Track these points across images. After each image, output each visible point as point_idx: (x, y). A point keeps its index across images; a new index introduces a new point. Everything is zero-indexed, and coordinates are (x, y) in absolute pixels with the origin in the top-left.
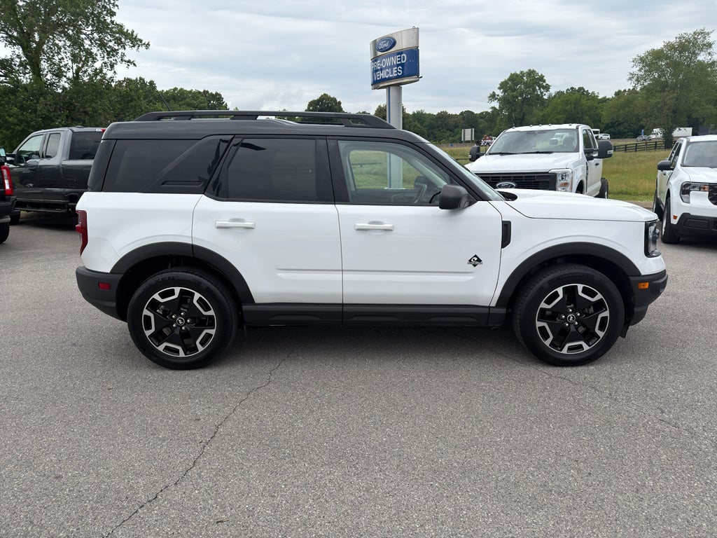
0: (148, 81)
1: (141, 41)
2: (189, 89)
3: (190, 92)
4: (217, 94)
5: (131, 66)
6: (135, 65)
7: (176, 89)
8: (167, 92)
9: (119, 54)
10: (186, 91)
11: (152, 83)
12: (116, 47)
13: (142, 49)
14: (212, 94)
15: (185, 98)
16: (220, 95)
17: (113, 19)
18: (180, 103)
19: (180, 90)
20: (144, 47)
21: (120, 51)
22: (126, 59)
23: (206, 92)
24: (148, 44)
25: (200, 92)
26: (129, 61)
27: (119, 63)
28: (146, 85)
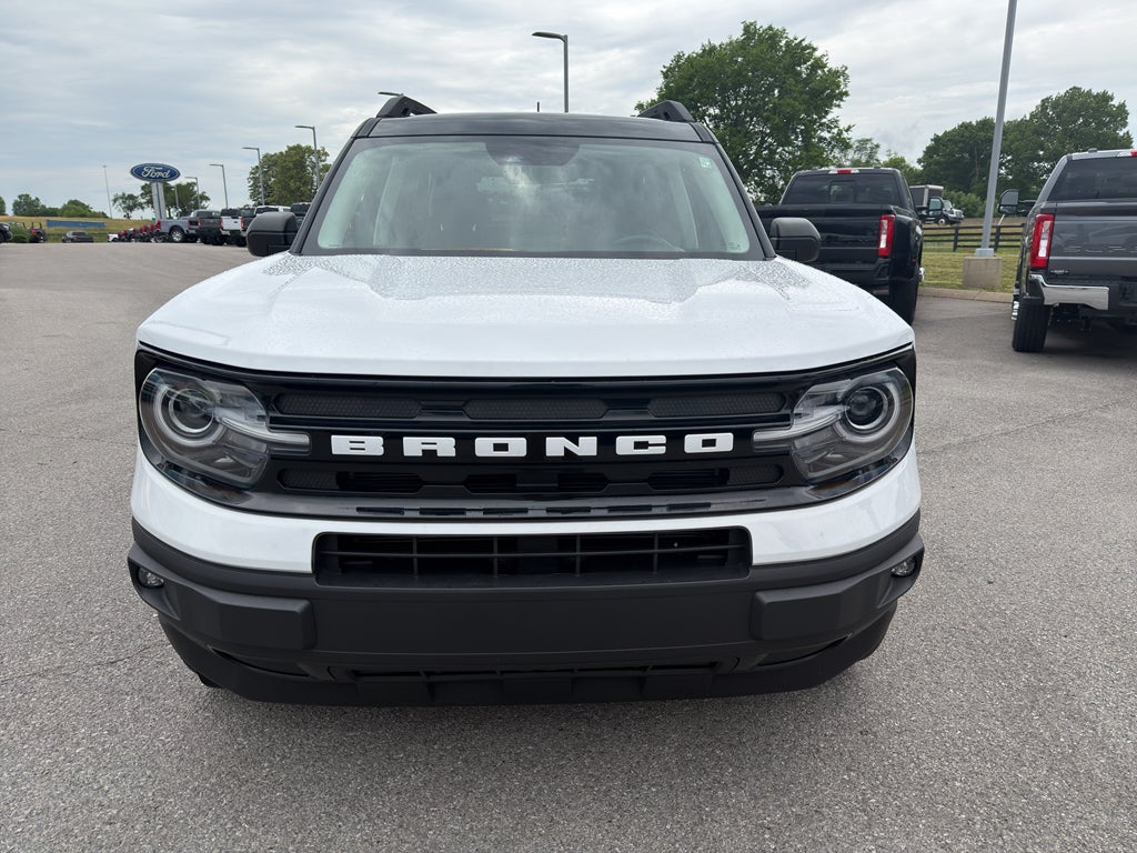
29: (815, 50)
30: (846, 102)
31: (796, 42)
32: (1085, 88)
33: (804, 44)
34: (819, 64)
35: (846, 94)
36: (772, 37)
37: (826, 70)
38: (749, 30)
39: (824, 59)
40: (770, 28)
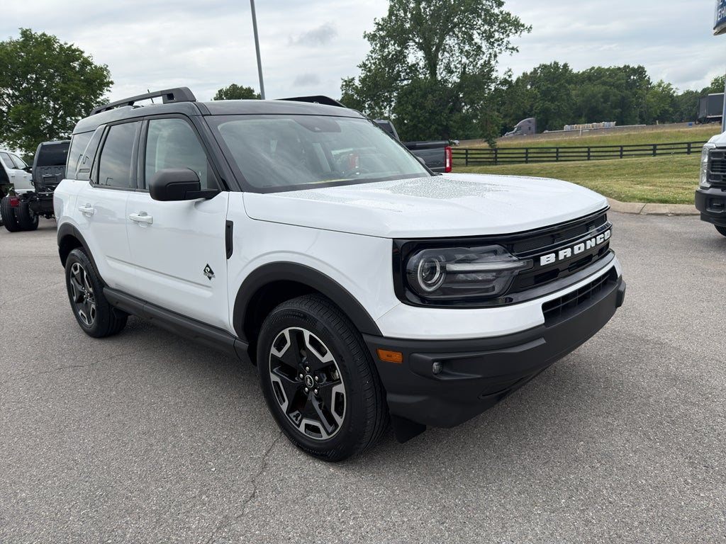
0: (562, 65)
1: (523, 26)
2: (606, 67)
3: (608, 69)
4: (639, 67)
5: (515, 52)
6: (518, 51)
7: (593, 68)
8: (583, 73)
9: (504, 43)
10: (603, 69)
11: (565, 66)
12: (502, 37)
13: (525, 33)
14: (633, 69)
15: (601, 77)
16: (643, 68)
17: (501, 9)
18: (595, 83)
19: (597, 69)
20: (526, 31)
21: (505, 40)
22: (510, 46)
23: (626, 67)
24: (531, 28)
25: (619, 69)
26: (513, 49)
27: (503, 52)
28: (559, 68)
29: (82, 52)
30: (112, 87)
31: (68, 46)
32: (239, 85)
33: (73, 48)
34: (86, 63)
35: (112, 83)
36: (47, 42)
37: (93, 66)
38: (26, 34)
39: (90, 59)
40: (44, 35)
